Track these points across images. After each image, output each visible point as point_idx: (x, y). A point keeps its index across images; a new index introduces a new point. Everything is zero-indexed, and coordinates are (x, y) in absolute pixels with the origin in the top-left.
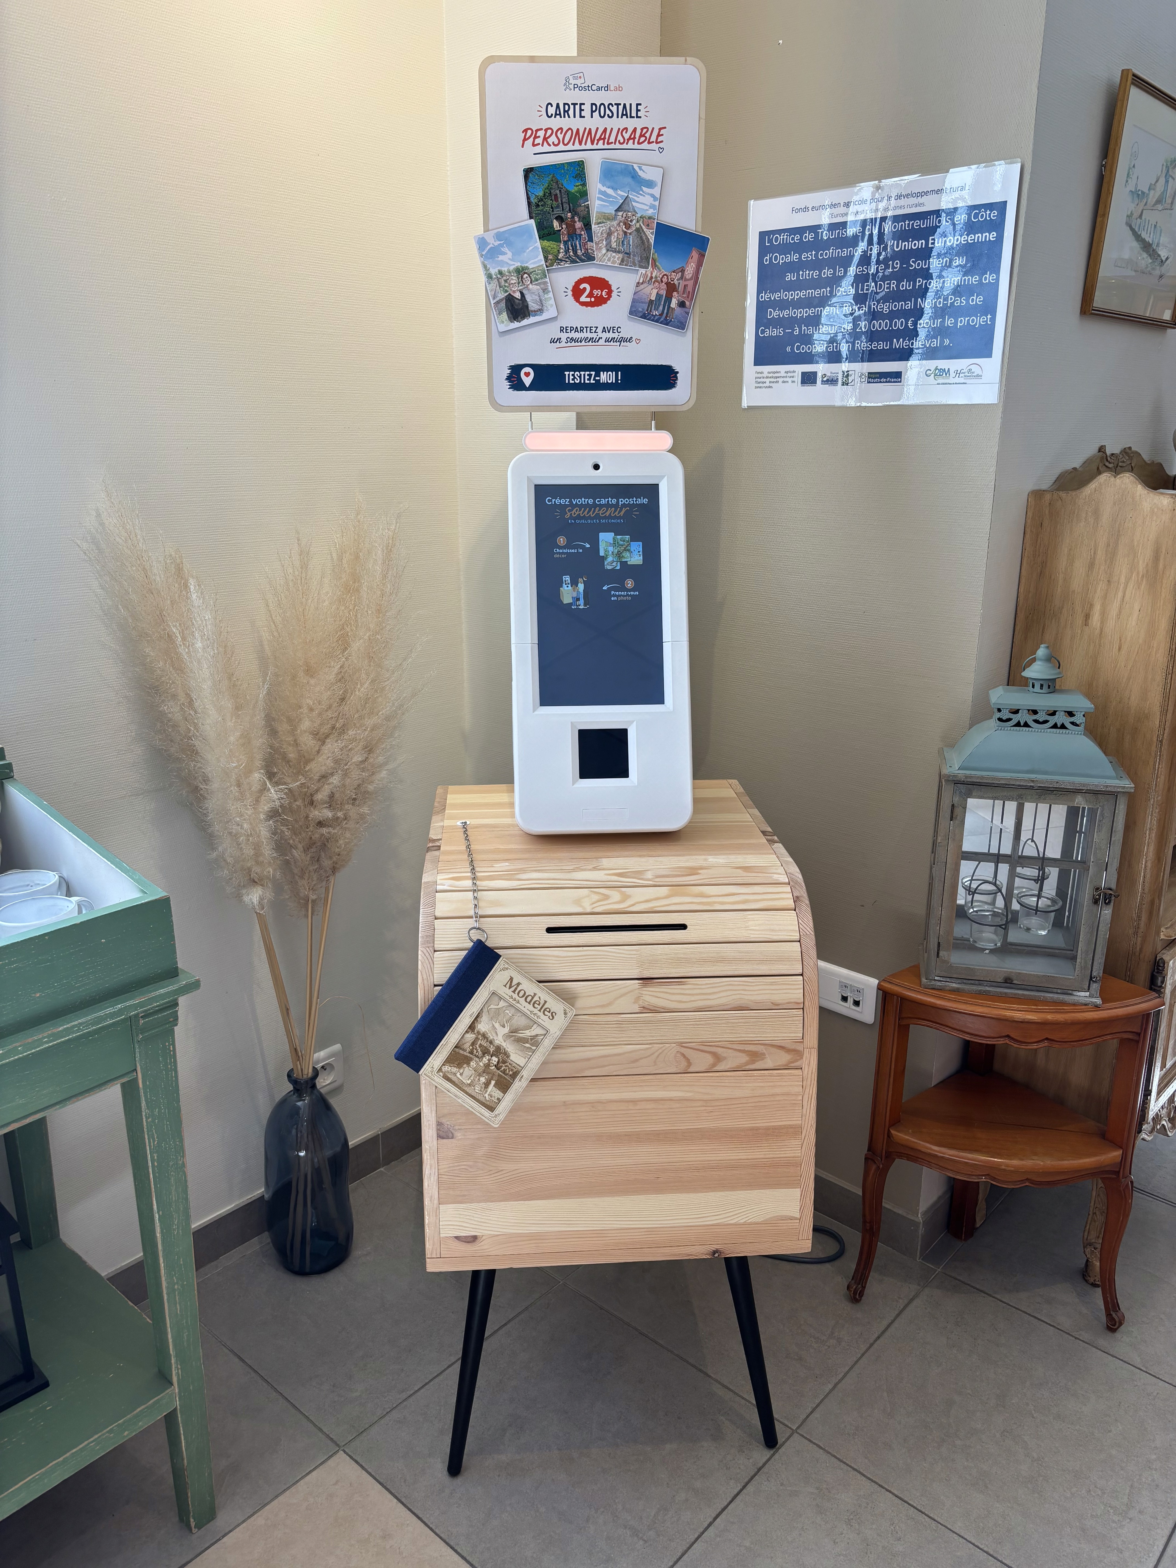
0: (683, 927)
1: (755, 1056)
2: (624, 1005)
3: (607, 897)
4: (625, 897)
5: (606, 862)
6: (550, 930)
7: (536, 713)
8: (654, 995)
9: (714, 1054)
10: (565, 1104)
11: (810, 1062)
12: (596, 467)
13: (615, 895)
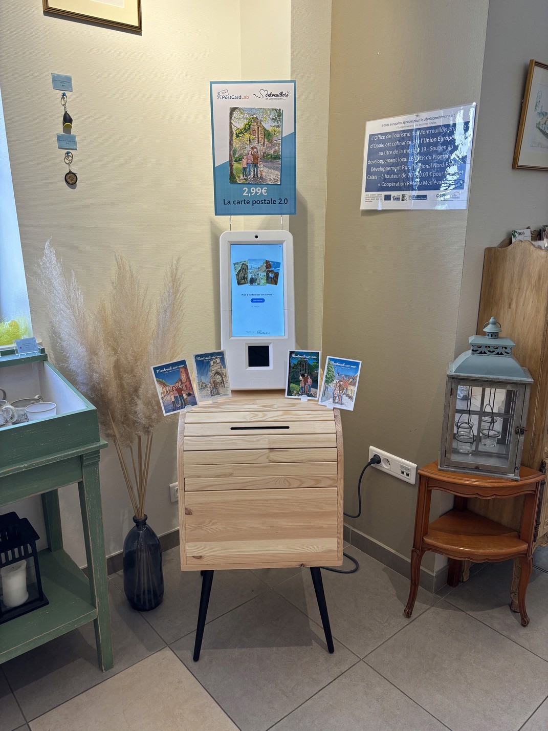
0: (288, 427)
1: (318, 481)
2: (263, 459)
3: (257, 415)
4: (265, 415)
5: (258, 401)
6: (232, 429)
7: (232, 338)
8: (275, 456)
9: (300, 480)
10: (238, 501)
11: (341, 483)
12: (257, 237)
13: (260, 414)
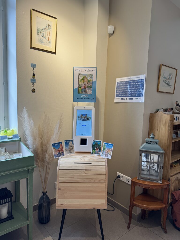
0: (91, 163)
1: (100, 181)
2: (83, 173)
3: (82, 159)
4: (84, 159)
5: (83, 155)
6: (74, 163)
7: (76, 136)
8: (87, 172)
9: (94, 180)
10: (75, 186)
11: (107, 182)
12: (84, 108)
